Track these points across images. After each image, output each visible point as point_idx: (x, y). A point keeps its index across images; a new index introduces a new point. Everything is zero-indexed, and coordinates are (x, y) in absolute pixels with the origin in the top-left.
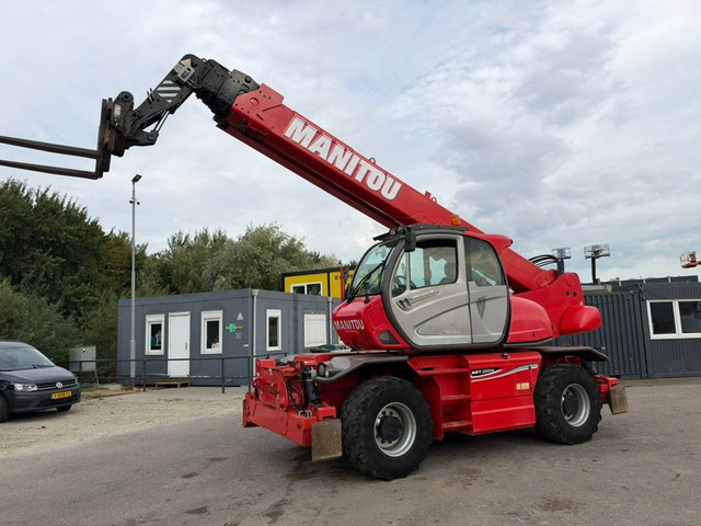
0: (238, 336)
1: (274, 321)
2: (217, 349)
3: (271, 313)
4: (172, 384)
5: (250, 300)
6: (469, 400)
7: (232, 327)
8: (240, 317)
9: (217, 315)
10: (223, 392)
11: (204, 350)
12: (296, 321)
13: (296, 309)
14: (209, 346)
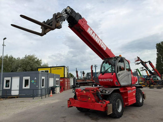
0: (35, 84)
1: (43, 80)
2: (28, 87)
3: (43, 78)
4: (14, 97)
5: (38, 74)
6: (128, 98)
7: (33, 81)
8: (35, 78)
9: (28, 78)
10: (33, 99)
11: (24, 87)
12: (48, 80)
13: (48, 77)
14: (25, 86)
